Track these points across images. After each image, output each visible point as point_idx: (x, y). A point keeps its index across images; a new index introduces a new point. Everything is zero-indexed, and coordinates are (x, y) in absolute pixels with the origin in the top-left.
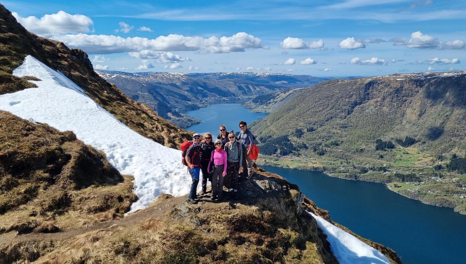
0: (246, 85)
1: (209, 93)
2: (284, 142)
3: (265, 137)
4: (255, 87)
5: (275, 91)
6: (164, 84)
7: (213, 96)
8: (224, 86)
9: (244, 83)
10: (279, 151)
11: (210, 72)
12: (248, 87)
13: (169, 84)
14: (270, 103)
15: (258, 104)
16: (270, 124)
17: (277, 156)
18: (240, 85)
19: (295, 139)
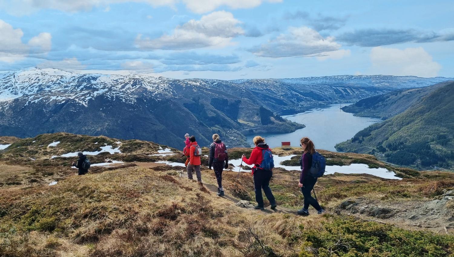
0: (344, 88)
1: (304, 97)
2: (424, 150)
3: (395, 144)
4: (354, 90)
5: (378, 93)
6: (259, 90)
7: (308, 101)
8: (319, 90)
9: (341, 87)
10: (419, 161)
11: (301, 77)
12: (345, 91)
13: (264, 90)
14: (378, 106)
15: (362, 107)
16: (397, 129)
17: (417, 166)
18: (336, 88)
19: (439, 147)
